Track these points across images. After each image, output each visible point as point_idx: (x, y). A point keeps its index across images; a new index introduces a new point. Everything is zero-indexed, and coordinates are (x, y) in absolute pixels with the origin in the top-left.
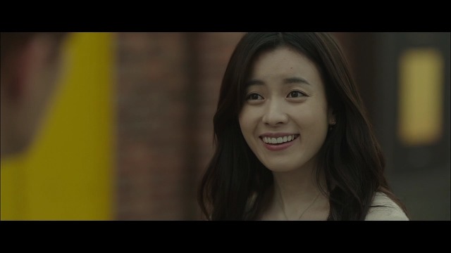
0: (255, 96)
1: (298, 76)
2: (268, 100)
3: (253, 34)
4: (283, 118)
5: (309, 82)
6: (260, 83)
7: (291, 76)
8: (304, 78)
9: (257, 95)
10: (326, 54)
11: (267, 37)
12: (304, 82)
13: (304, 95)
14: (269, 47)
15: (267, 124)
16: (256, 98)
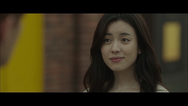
0: (107, 40)
1: (126, 32)
2: (113, 42)
3: (108, 14)
4: (119, 50)
5: (131, 35)
6: (110, 34)
7: (123, 32)
8: (128, 33)
9: (108, 39)
10: (138, 24)
11: (114, 15)
12: (128, 35)
13: (128, 40)
14: (115, 20)
15: (113, 52)
16: (108, 41)
